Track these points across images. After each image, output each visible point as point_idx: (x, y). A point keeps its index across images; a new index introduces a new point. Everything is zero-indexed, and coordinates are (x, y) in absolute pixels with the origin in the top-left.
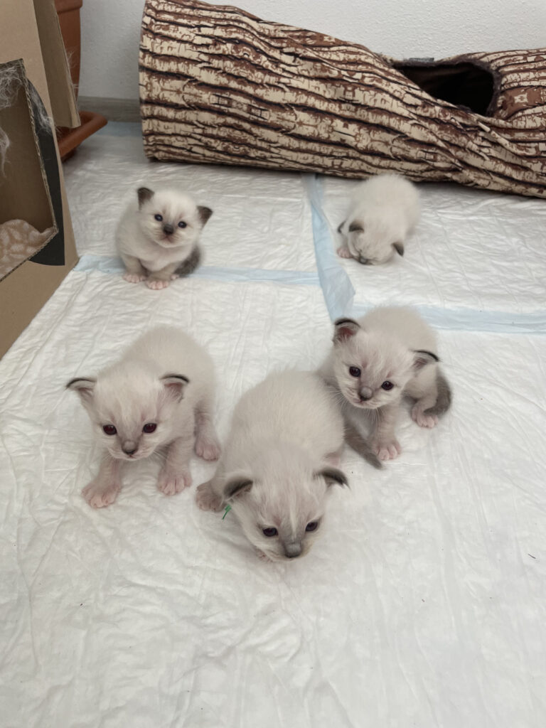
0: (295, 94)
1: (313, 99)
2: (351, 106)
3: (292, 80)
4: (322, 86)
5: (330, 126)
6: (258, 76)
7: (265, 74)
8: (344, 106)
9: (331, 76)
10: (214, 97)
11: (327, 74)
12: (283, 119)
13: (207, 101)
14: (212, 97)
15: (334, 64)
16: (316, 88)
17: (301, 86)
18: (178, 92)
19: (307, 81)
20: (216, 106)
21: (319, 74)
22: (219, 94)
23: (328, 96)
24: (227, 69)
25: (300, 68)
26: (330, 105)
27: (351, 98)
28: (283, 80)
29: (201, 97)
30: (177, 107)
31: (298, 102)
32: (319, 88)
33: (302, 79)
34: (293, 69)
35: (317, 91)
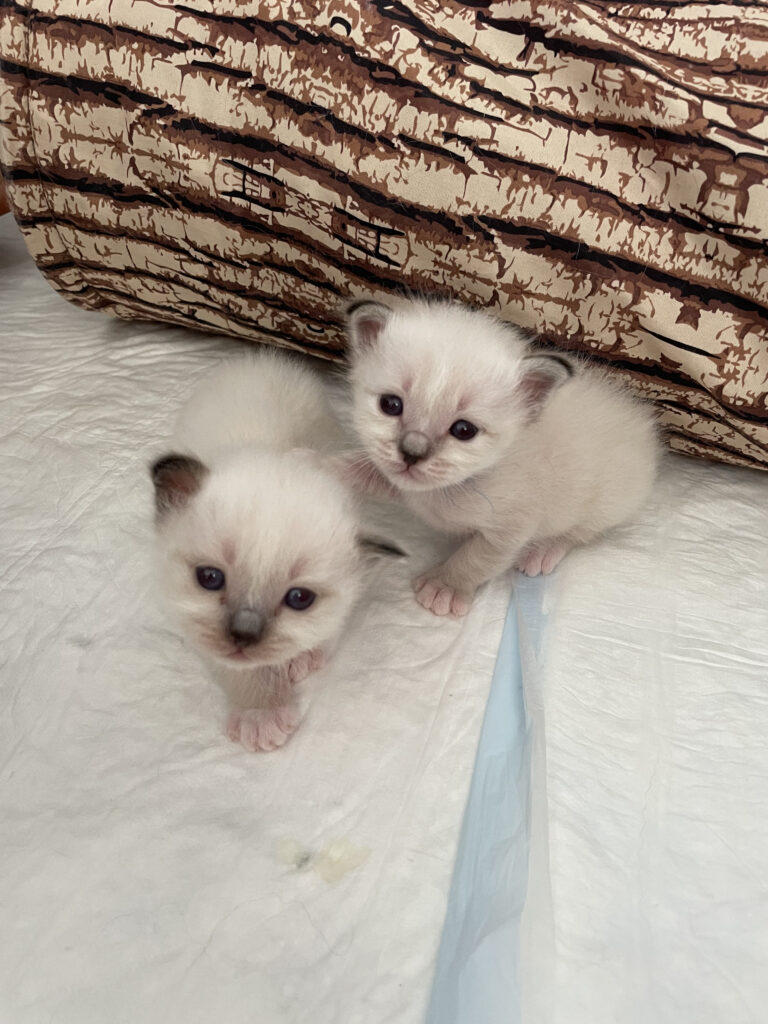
0: (507, 182)
1: (573, 205)
2: (723, 244)
3: (500, 128)
4: (619, 157)
5: (624, 311)
6: (375, 108)
7: (401, 103)
8: (692, 241)
9: (657, 120)
10: (230, 170)
11: (645, 111)
12: (455, 270)
13: (207, 182)
14: (221, 169)
15: (679, 72)
16: (592, 161)
17: (534, 153)
18: (118, 146)
19: (560, 132)
20: (237, 201)
21: (610, 109)
22: (245, 163)
23: (634, 196)
24: (267, 77)
25: (542, 82)
26: (639, 233)
27: (728, 217)
28: (466, 127)
29: (187, 168)
30: (120, 195)
31: (514, 214)
32: (604, 164)
33: (544, 125)
34: (515, 88)
35: (593, 178)
